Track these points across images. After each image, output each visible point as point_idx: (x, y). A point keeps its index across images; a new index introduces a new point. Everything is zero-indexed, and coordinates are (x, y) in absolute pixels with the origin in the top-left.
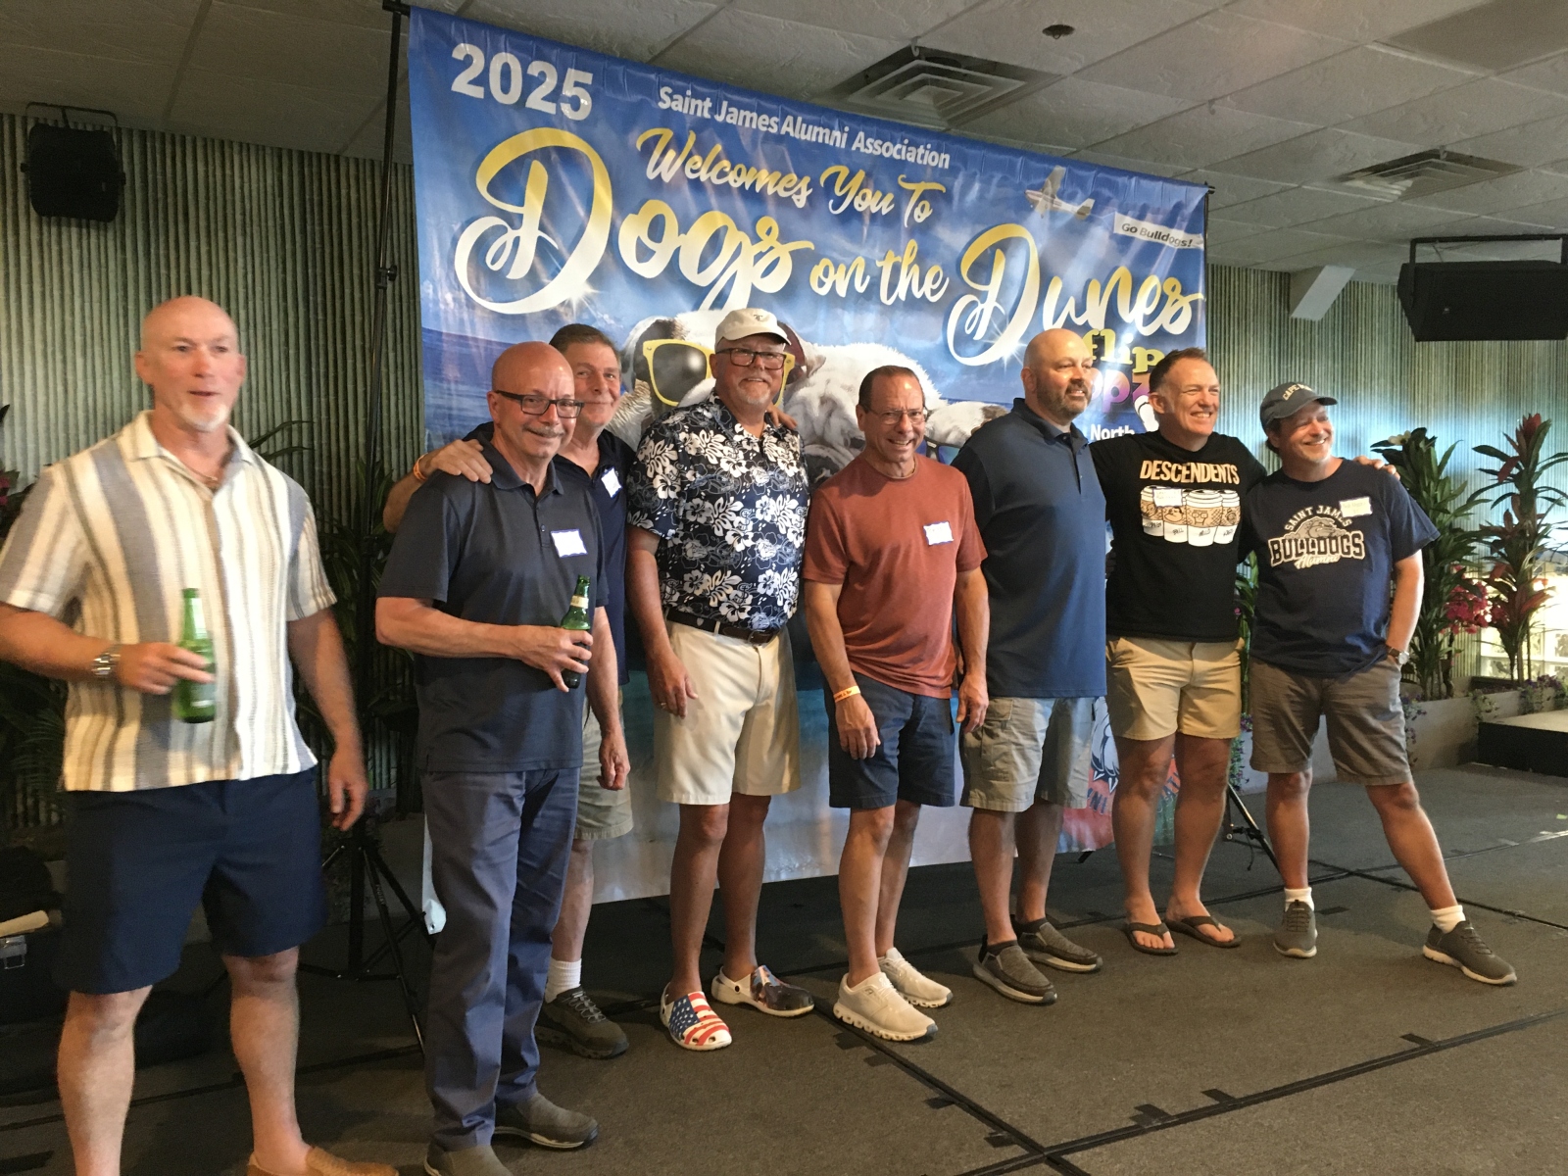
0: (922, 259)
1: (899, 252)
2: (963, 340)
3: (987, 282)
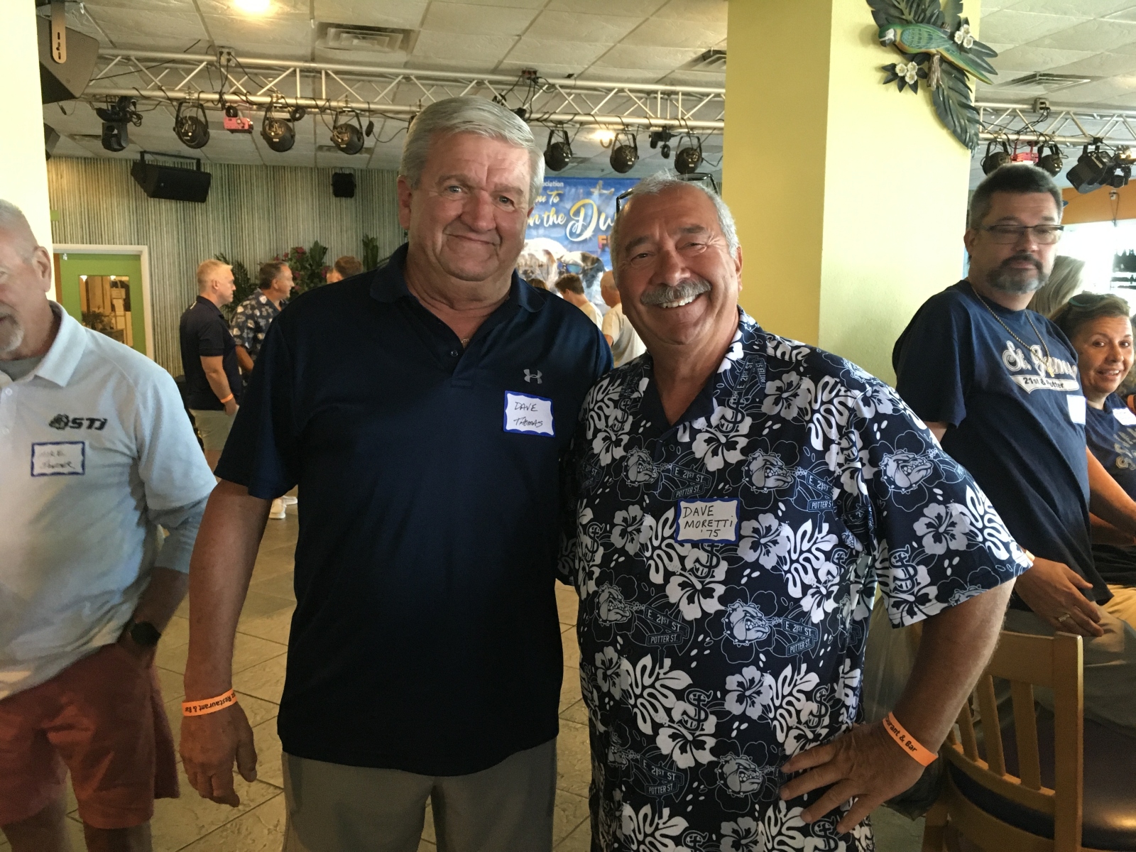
0: (557, 213)
1: (550, 211)
2: (572, 234)
3: (579, 216)
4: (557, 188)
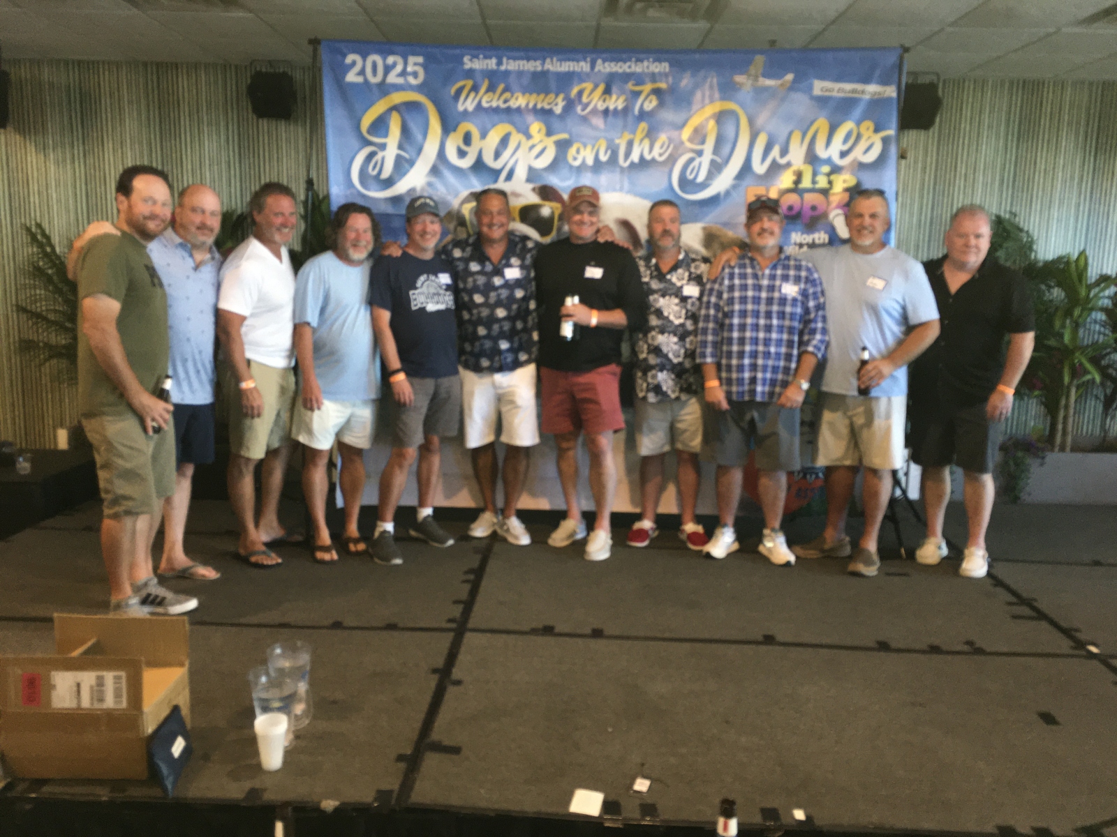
0: (651, 134)
1: (634, 132)
3: (703, 142)
4: (654, 77)
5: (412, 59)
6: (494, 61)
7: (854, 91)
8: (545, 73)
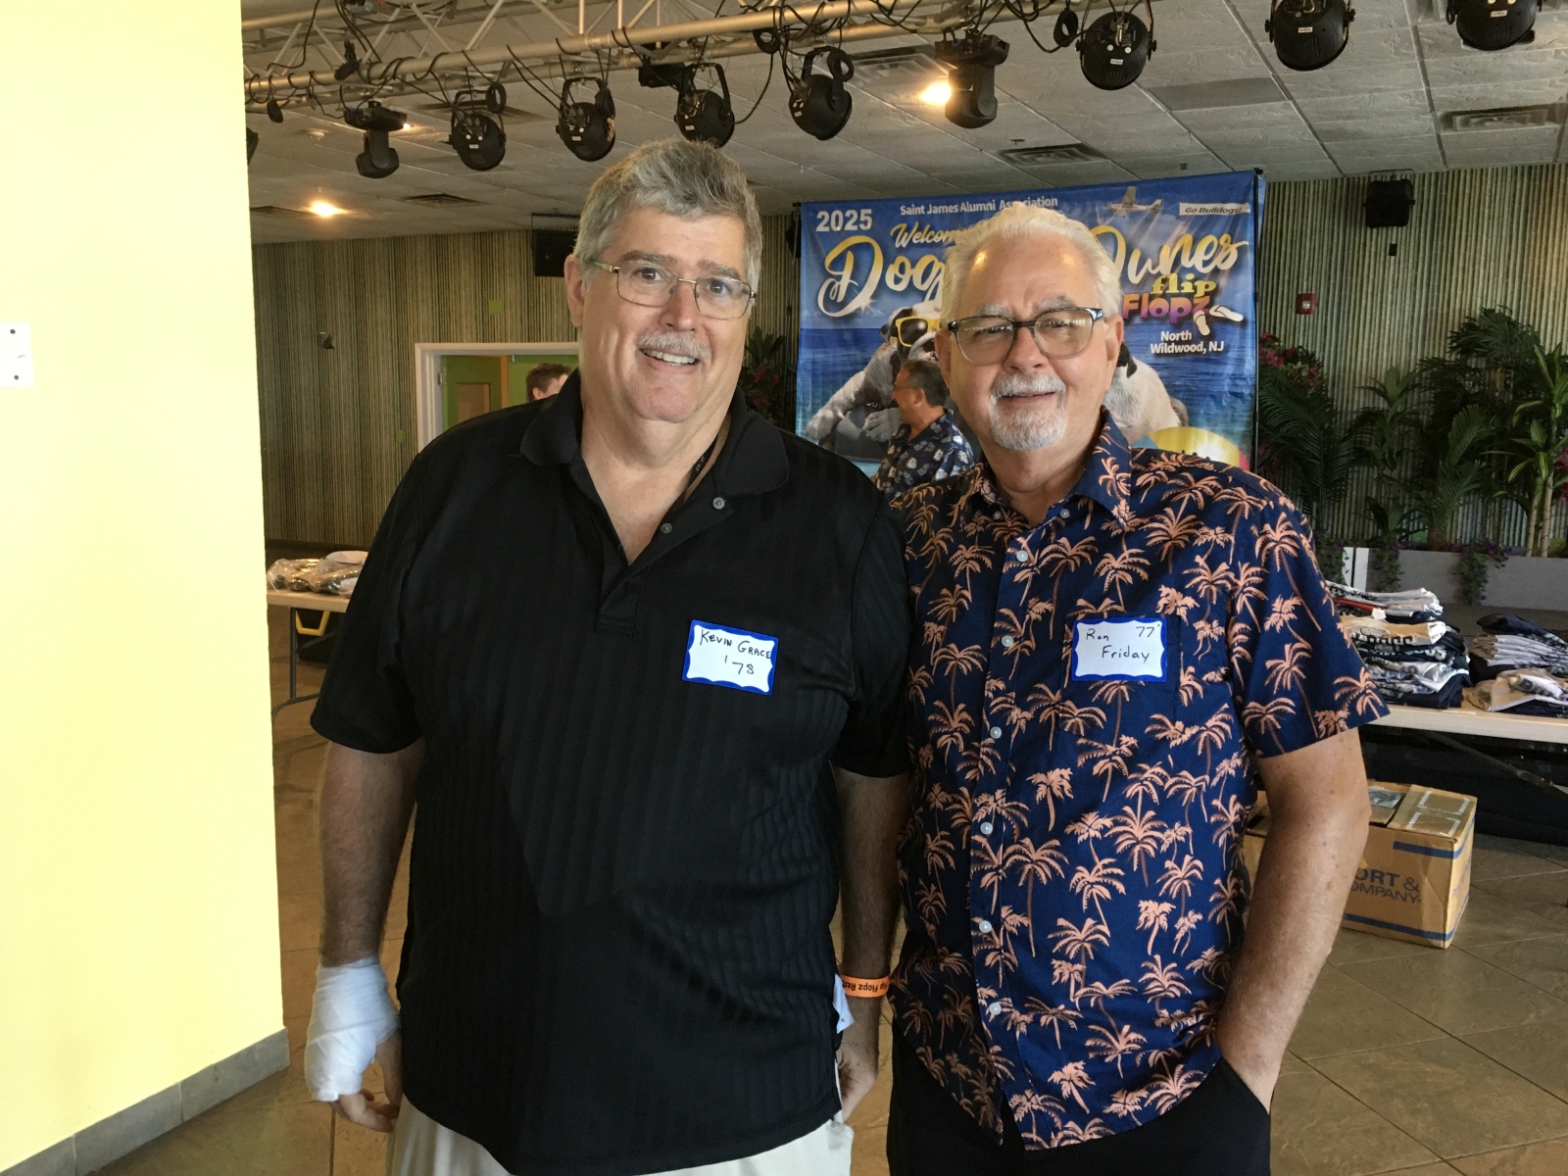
5: (863, 212)
6: (923, 208)
7: (1215, 210)
8: (960, 214)
